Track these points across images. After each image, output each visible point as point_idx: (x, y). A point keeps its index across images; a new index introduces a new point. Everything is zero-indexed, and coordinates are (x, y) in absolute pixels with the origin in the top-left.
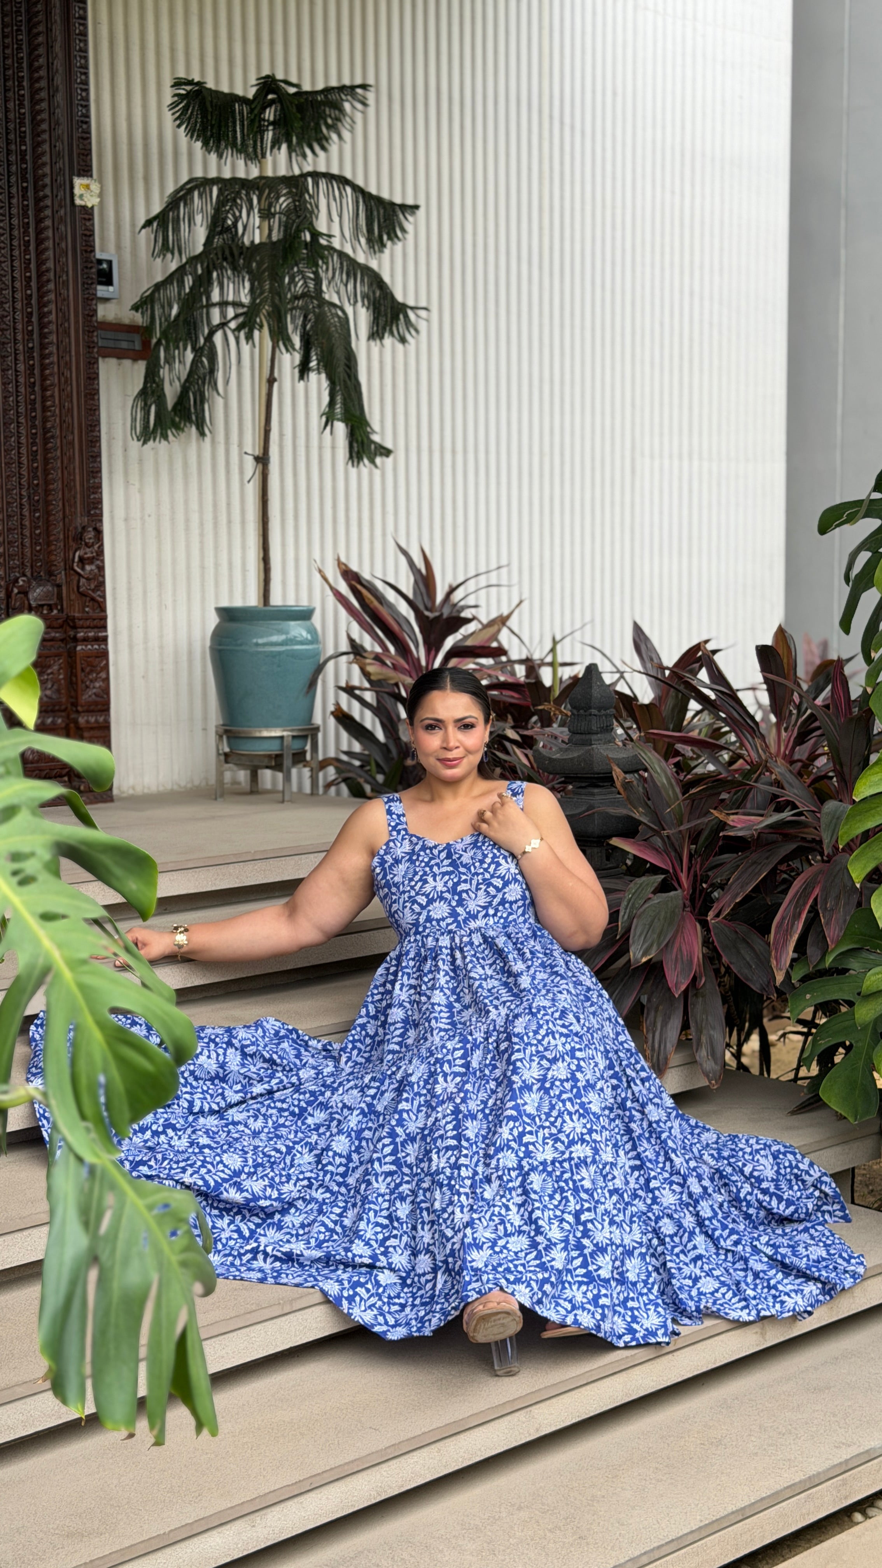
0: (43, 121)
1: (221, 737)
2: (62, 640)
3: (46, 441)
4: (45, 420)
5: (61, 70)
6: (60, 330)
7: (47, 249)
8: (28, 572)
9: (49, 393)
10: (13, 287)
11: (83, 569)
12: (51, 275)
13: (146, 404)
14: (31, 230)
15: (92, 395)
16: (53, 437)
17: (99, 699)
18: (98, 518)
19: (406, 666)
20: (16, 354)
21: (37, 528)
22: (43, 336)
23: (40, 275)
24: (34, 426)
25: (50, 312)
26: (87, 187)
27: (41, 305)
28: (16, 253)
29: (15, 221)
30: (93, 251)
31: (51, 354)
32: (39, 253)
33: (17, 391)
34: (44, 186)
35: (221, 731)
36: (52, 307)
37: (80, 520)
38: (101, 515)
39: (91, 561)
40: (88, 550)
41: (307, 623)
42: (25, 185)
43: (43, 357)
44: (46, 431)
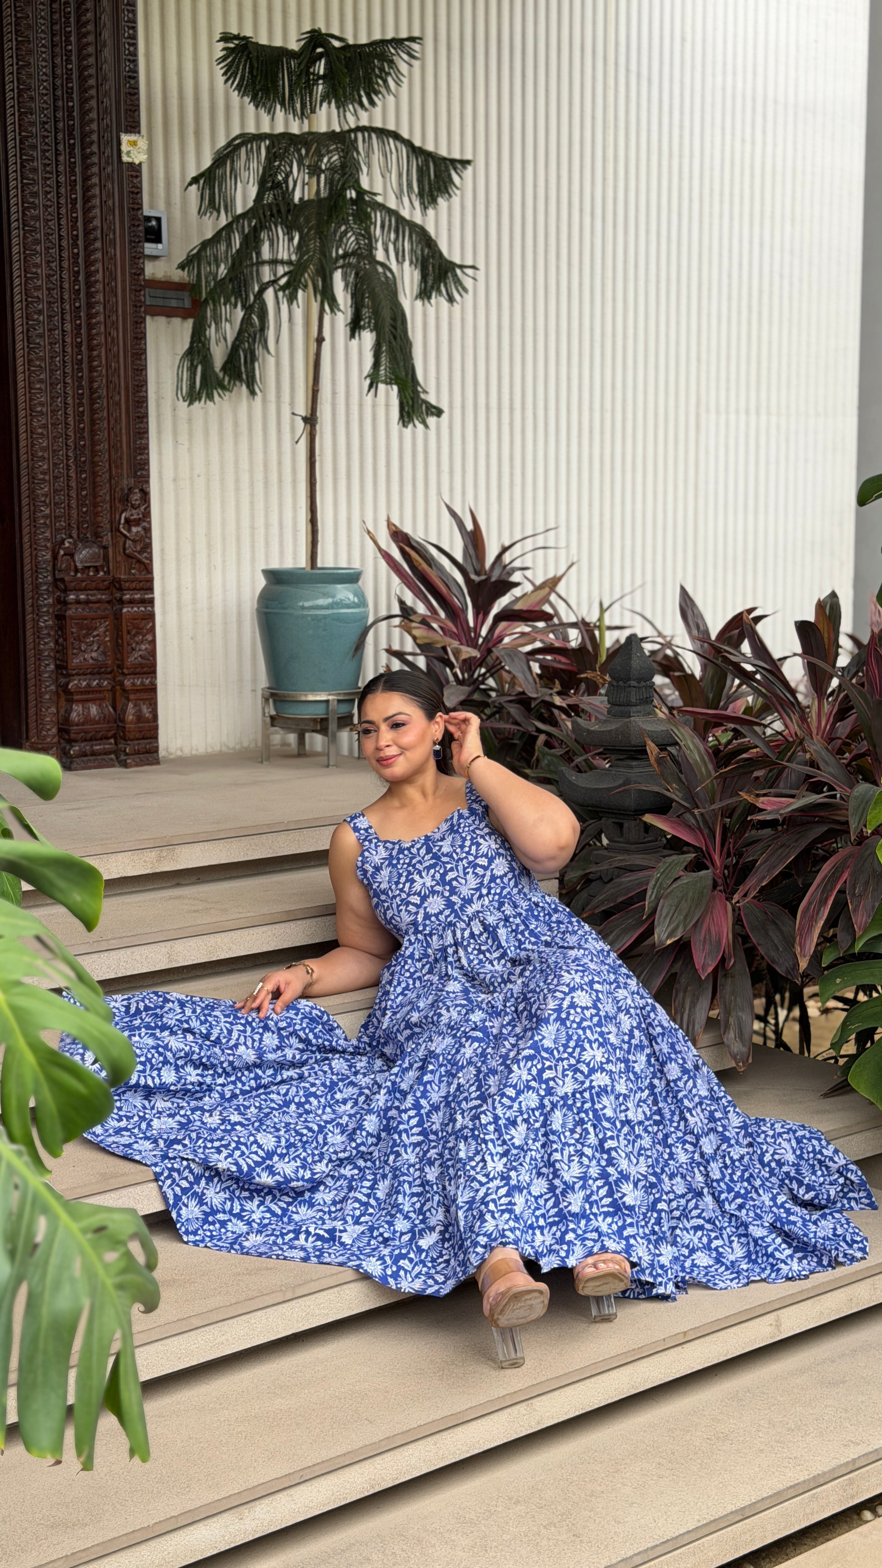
0: (90, 76)
1: (267, 700)
2: (109, 602)
3: (92, 402)
4: (91, 381)
5: (108, 24)
6: (107, 289)
7: (94, 207)
8: (74, 534)
9: (95, 353)
10: (60, 246)
11: (129, 531)
12: (98, 233)
13: (192, 364)
14: (78, 188)
15: (139, 355)
16: (99, 397)
17: (144, 661)
18: (145, 479)
19: (455, 630)
20: (63, 314)
21: (83, 489)
22: (89, 295)
23: (87, 233)
24: (80, 387)
25: (97, 271)
26: (134, 144)
27: (89, 263)
28: (63, 211)
29: (62, 179)
30: (140, 208)
31: (97, 313)
32: (86, 211)
33: (64, 351)
34: (92, 143)
35: (267, 694)
36: (99, 265)
37: (126, 482)
38: (148, 476)
39: (137, 522)
40: (134, 511)
41: (355, 586)
42: (72, 141)
43: (90, 316)
44: (92, 391)
